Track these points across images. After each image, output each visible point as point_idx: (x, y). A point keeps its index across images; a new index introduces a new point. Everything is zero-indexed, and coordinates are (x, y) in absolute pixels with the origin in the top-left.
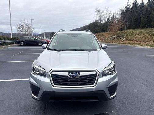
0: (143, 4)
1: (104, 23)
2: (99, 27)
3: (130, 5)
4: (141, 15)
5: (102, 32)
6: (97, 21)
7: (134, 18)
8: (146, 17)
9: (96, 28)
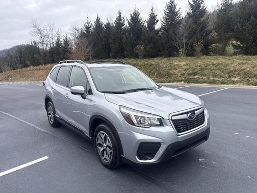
0: (108, 24)
1: (52, 49)
2: (42, 54)
3: (90, 23)
4: (110, 41)
5: (49, 63)
6: (35, 43)
7: (101, 44)
8: (117, 43)
9: (35, 56)
